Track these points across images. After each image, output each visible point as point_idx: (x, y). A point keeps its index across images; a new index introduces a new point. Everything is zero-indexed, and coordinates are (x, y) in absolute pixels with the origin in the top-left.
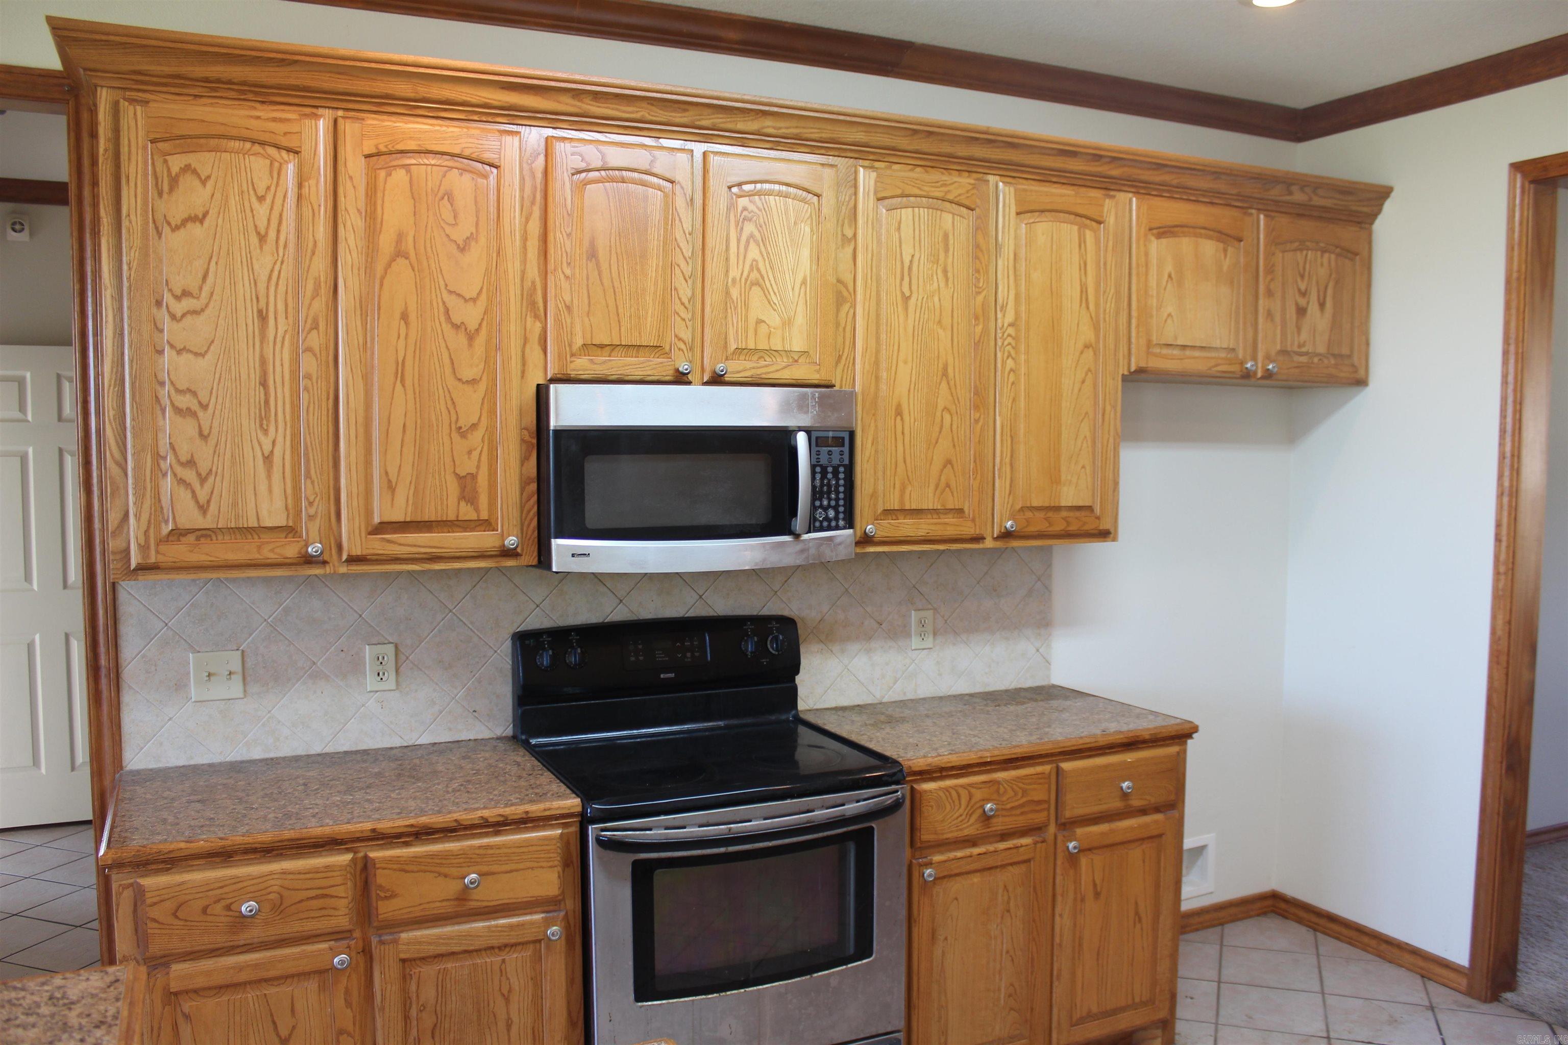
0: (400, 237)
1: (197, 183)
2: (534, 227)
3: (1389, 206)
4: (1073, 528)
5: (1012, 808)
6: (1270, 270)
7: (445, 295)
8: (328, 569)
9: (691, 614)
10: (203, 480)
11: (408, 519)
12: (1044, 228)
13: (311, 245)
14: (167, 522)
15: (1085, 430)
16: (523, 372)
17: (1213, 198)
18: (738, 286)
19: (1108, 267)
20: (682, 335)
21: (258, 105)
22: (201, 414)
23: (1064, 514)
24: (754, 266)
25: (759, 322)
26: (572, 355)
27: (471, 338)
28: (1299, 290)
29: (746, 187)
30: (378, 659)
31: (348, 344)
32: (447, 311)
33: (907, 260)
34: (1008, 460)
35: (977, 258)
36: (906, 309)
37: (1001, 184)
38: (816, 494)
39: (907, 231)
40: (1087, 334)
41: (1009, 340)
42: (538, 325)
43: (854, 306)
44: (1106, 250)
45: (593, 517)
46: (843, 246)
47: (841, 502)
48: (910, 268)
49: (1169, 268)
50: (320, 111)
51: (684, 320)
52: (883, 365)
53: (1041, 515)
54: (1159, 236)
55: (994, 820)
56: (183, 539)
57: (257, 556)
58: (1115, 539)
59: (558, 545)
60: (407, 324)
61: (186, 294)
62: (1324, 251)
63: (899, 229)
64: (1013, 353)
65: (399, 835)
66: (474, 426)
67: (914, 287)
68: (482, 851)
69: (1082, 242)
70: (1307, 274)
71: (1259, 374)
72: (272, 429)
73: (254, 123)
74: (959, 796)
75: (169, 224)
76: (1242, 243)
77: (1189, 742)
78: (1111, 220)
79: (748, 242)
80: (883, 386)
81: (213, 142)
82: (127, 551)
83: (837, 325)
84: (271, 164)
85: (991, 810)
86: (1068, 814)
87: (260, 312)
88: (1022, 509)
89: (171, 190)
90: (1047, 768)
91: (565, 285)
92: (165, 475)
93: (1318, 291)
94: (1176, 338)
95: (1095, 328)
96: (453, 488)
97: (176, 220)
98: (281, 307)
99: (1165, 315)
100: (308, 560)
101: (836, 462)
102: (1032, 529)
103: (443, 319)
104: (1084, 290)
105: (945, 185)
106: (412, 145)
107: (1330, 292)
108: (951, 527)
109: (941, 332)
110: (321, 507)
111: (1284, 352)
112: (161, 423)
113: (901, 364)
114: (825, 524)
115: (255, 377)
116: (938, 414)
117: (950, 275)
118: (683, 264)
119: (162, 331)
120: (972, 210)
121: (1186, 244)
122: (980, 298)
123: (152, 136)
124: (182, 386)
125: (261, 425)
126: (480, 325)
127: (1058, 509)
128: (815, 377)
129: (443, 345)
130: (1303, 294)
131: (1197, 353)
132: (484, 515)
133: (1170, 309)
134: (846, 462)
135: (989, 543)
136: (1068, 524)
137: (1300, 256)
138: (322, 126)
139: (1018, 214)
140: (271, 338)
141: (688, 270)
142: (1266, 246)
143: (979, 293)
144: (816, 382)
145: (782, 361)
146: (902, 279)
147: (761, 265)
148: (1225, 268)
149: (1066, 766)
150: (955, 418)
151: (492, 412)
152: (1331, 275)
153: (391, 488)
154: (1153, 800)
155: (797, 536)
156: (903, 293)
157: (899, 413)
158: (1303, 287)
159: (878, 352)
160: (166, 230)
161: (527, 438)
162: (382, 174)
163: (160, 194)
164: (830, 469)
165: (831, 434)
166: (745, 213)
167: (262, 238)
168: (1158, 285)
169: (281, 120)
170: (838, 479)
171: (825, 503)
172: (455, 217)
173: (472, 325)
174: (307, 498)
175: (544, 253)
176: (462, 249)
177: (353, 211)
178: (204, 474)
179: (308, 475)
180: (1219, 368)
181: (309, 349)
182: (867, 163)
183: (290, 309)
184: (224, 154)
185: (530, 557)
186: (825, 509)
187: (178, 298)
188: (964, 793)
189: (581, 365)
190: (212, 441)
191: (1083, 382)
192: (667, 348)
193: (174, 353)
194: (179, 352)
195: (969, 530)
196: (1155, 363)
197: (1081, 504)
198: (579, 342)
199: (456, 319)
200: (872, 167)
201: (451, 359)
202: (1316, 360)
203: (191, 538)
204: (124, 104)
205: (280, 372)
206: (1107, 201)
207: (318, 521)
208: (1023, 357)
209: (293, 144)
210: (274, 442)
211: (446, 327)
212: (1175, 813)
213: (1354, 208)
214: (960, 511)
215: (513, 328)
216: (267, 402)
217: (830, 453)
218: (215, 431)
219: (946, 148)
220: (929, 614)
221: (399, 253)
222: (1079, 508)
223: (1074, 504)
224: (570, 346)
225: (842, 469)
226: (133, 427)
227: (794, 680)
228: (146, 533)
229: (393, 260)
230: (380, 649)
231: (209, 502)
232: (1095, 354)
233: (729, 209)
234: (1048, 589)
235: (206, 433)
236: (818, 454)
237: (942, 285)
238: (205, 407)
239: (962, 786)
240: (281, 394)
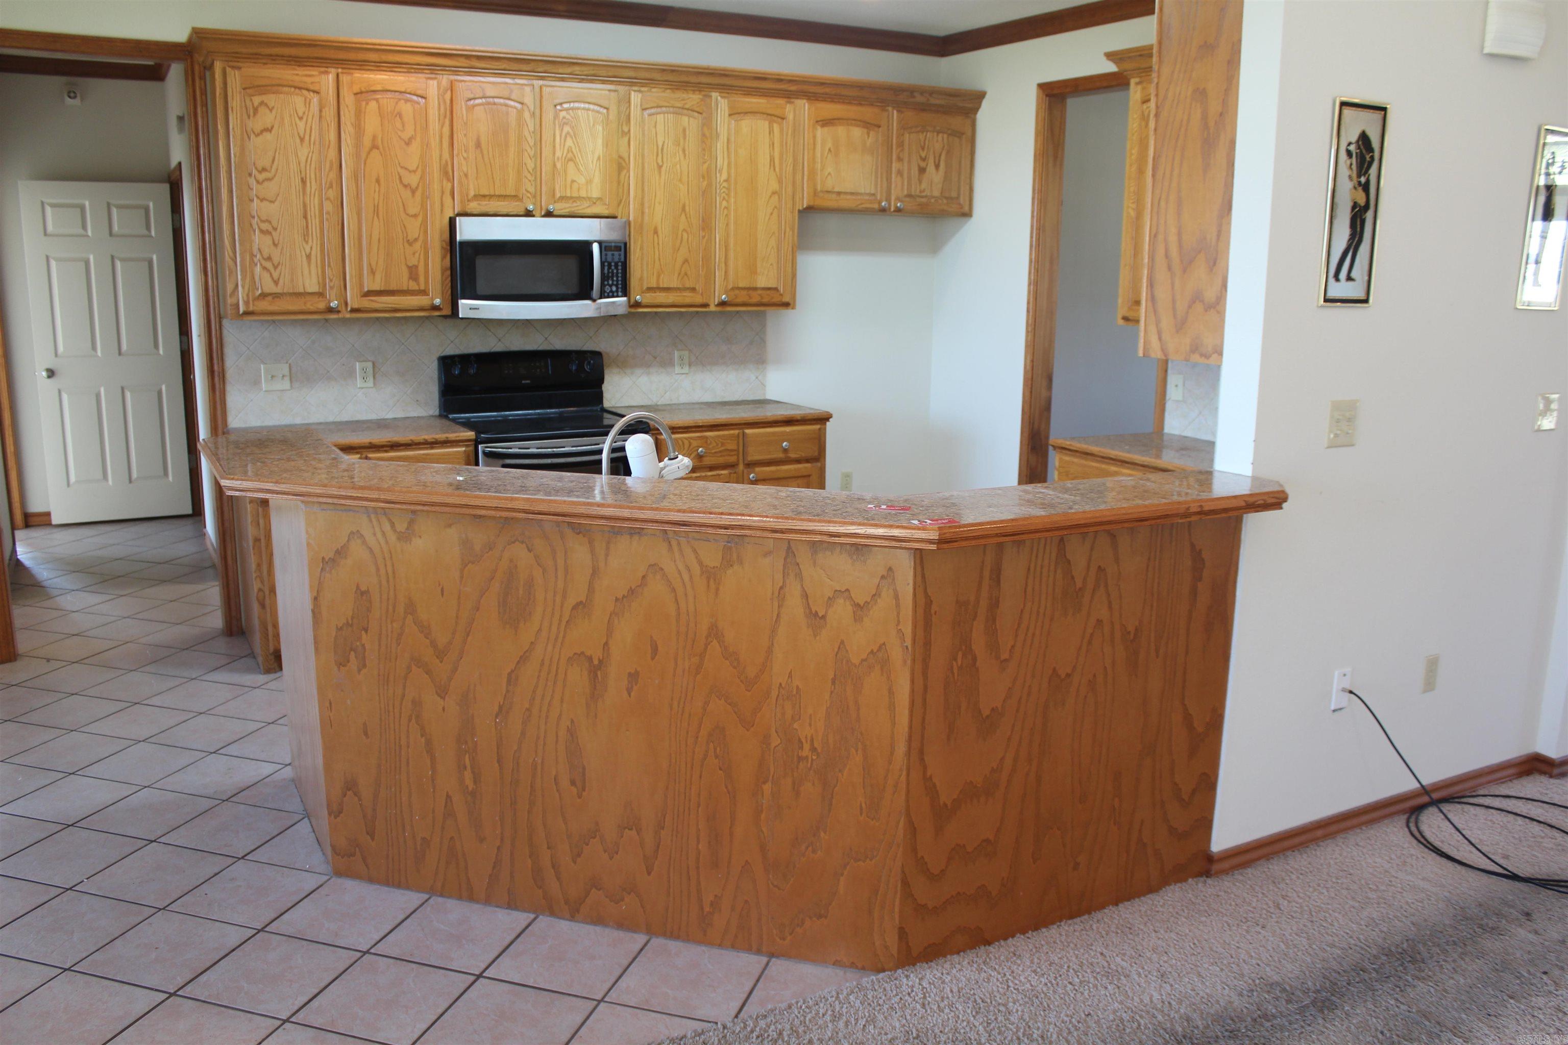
0: (374, 138)
1: (267, 111)
2: (446, 130)
3: (985, 104)
4: (765, 300)
5: (715, 452)
6: (901, 145)
7: (399, 169)
8: (341, 316)
9: (541, 348)
10: (276, 268)
11: (382, 289)
12: (746, 124)
13: (327, 143)
14: (258, 289)
15: (773, 243)
16: (442, 210)
17: (859, 101)
18: (560, 161)
19: (788, 145)
20: (529, 189)
21: (296, 67)
22: (274, 233)
23: (760, 292)
24: (570, 150)
25: (573, 181)
26: (468, 201)
27: (413, 192)
28: (921, 157)
29: (566, 106)
30: (364, 370)
31: (348, 194)
32: (400, 178)
33: (660, 144)
34: (723, 260)
35: (703, 142)
36: (660, 173)
37: (719, 98)
38: (604, 277)
39: (660, 127)
40: (775, 186)
41: (724, 190)
42: (449, 185)
43: (629, 171)
44: (787, 135)
45: (481, 288)
46: (622, 136)
47: (620, 282)
48: (662, 149)
49: (829, 145)
50: (329, 70)
51: (530, 181)
52: (646, 205)
53: (744, 293)
54: (823, 126)
55: (705, 459)
56: (267, 298)
57: (304, 308)
58: (794, 308)
59: (462, 304)
60: (379, 185)
61: (264, 170)
62: (938, 133)
63: (655, 127)
64: (726, 197)
65: (383, 446)
66: (416, 240)
67: (665, 160)
68: (424, 457)
69: (771, 131)
70: (926, 146)
71: (892, 209)
72: (310, 241)
73: (296, 78)
74: (683, 443)
75: (254, 132)
76: (880, 129)
77: (828, 423)
78: (791, 117)
79: (566, 137)
80: (646, 218)
81: (275, 88)
82: (237, 305)
83: (619, 182)
84: (305, 100)
85: (702, 452)
86: (750, 458)
87: (302, 179)
88: (733, 289)
89: (255, 114)
90: (736, 432)
91: (464, 163)
92: (256, 265)
93: (935, 157)
94: (833, 188)
95: (779, 182)
96: (405, 274)
97: (257, 131)
98: (313, 176)
99: (826, 174)
100: (330, 310)
101: (616, 259)
102: (739, 300)
103: (398, 182)
104: (772, 159)
105: (683, 100)
106: (379, 88)
107: (943, 157)
108: (688, 297)
109: (681, 186)
110: (337, 282)
111: (909, 196)
112: (253, 237)
113: (657, 204)
114: (611, 294)
115: (301, 213)
116: (680, 233)
117: (687, 153)
118: (529, 150)
119: (252, 189)
120: (701, 113)
121: (841, 131)
122: (706, 166)
123: (244, 86)
124: (264, 218)
125: (305, 239)
126: (418, 185)
127: (755, 289)
128: (606, 212)
129: (398, 196)
130: (924, 160)
131: (849, 197)
132: (422, 287)
133: (829, 169)
134: (623, 259)
135: (712, 308)
136: (762, 297)
137: (922, 136)
138: (331, 77)
139: (730, 115)
140: (308, 193)
141: (532, 153)
142: (897, 130)
143: (704, 163)
144: (606, 215)
145: (586, 204)
146: (657, 155)
147: (574, 150)
148: (868, 144)
149: (748, 431)
150: (690, 236)
151: (426, 232)
152: (944, 147)
153: (373, 272)
154: (803, 455)
155: (594, 301)
156: (658, 164)
157: (656, 232)
158: (923, 155)
159: (643, 198)
160: (252, 136)
161: (445, 245)
162: (364, 103)
163: (249, 117)
164: (613, 264)
165: (613, 244)
166: (564, 120)
167: (302, 140)
168: (822, 155)
169: (310, 76)
170: (617, 270)
171: (610, 282)
172: (403, 126)
173: (414, 185)
174: (329, 278)
175: (452, 144)
176: (408, 143)
177: (349, 124)
178: (276, 264)
179: (329, 266)
180: (863, 206)
181: (328, 199)
182: (636, 88)
183: (318, 178)
184: (281, 95)
185: (447, 311)
186: (611, 286)
187: (260, 172)
188: (686, 442)
189: (473, 206)
190: (280, 247)
191: (772, 214)
192: (521, 196)
193: (259, 201)
194: (262, 200)
195: (698, 300)
196: (819, 202)
197: (770, 286)
198: (472, 193)
199: (406, 181)
200: (639, 91)
201: (404, 205)
202: (933, 200)
203: (270, 298)
204: (228, 70)
205: (313, 211)
206: (788, 105)
207: (335, 290)
208: (732, 200)
209: (316, 88)
210: (311, 248)
211: (400, 187)
212: (819, 464)
213: (961, 105)
214: (693, 290)
215: (436, 186)
216: (307, 227)
217: (613, 255)
218: (280, 242)
219: (684, 78)
220: (686, 353)
221: (374, 147)
222: (769, 289)
223: (766, 286)
224: (467, 196)
225: (620, 264)
226: (240, 240)
227: (601, 388)
228: (248, 295)
229: (371, 150)
230: (365, 364)
231: (279, 279)
232: (779, 198)
233: (555, 118)
234: (763, 341)
235: (276, 242)
236: (606, 255)
237: (682, 158)
238: (275, 229)
239: (686, 439)
240: (314, 223)
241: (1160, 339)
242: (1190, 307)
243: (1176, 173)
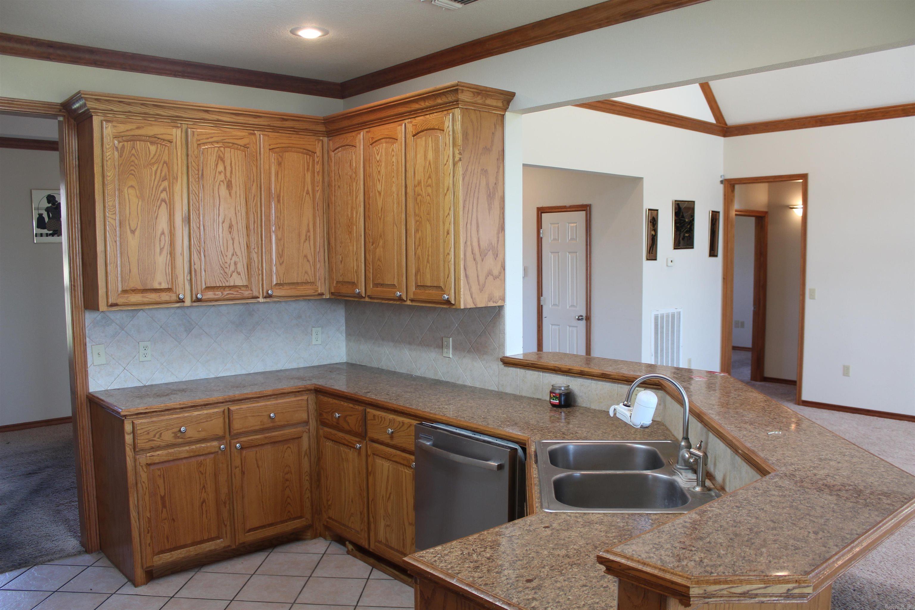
241: (472, 297)
242: (486, 278)
243: (475, 210)
